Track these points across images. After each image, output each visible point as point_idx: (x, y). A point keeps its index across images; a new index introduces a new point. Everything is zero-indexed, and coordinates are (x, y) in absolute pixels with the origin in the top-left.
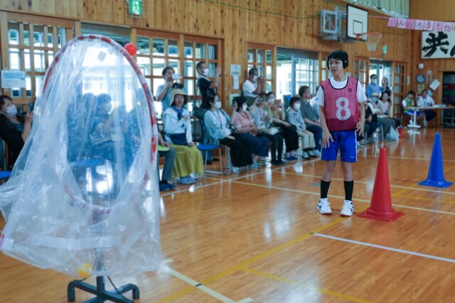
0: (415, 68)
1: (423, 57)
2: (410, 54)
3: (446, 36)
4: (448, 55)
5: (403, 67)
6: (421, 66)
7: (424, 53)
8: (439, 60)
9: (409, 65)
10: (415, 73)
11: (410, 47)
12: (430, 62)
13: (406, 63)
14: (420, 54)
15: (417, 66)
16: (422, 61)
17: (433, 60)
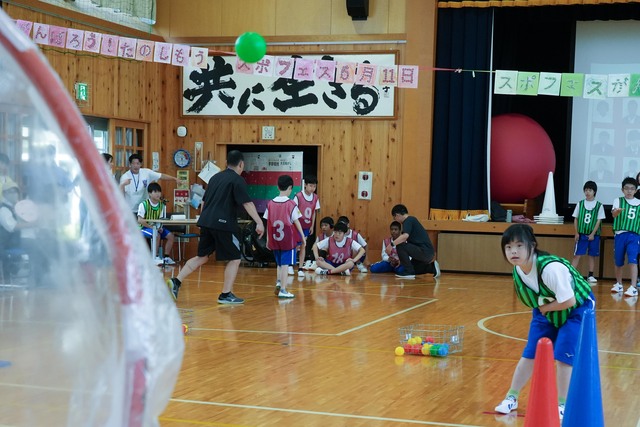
0: (170, 136)
1: (185, 113)
2: (157, 104)
3: (229, 70)
4: (234, 111)
5: (140, 132)
6: (182, 131)
7: (187, 104)
8: (217, 119)
9: (156, 128)
10: (169, 148)
11: (156, 88)
12: (198, 125)
13: (149, 124)
14: (180, 105)
15: (175, 131)
16: (183, 120)
17: (205, 119)
